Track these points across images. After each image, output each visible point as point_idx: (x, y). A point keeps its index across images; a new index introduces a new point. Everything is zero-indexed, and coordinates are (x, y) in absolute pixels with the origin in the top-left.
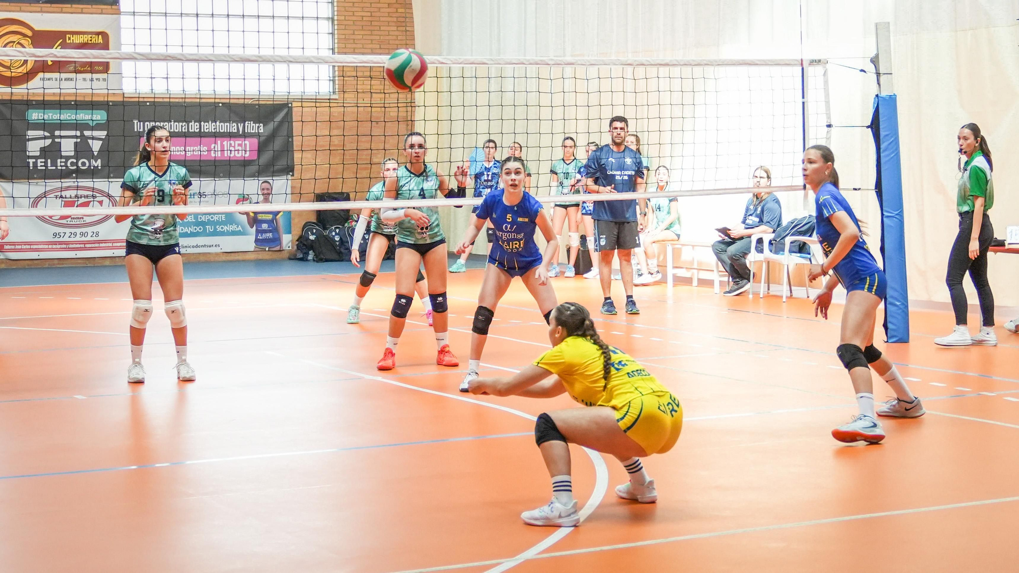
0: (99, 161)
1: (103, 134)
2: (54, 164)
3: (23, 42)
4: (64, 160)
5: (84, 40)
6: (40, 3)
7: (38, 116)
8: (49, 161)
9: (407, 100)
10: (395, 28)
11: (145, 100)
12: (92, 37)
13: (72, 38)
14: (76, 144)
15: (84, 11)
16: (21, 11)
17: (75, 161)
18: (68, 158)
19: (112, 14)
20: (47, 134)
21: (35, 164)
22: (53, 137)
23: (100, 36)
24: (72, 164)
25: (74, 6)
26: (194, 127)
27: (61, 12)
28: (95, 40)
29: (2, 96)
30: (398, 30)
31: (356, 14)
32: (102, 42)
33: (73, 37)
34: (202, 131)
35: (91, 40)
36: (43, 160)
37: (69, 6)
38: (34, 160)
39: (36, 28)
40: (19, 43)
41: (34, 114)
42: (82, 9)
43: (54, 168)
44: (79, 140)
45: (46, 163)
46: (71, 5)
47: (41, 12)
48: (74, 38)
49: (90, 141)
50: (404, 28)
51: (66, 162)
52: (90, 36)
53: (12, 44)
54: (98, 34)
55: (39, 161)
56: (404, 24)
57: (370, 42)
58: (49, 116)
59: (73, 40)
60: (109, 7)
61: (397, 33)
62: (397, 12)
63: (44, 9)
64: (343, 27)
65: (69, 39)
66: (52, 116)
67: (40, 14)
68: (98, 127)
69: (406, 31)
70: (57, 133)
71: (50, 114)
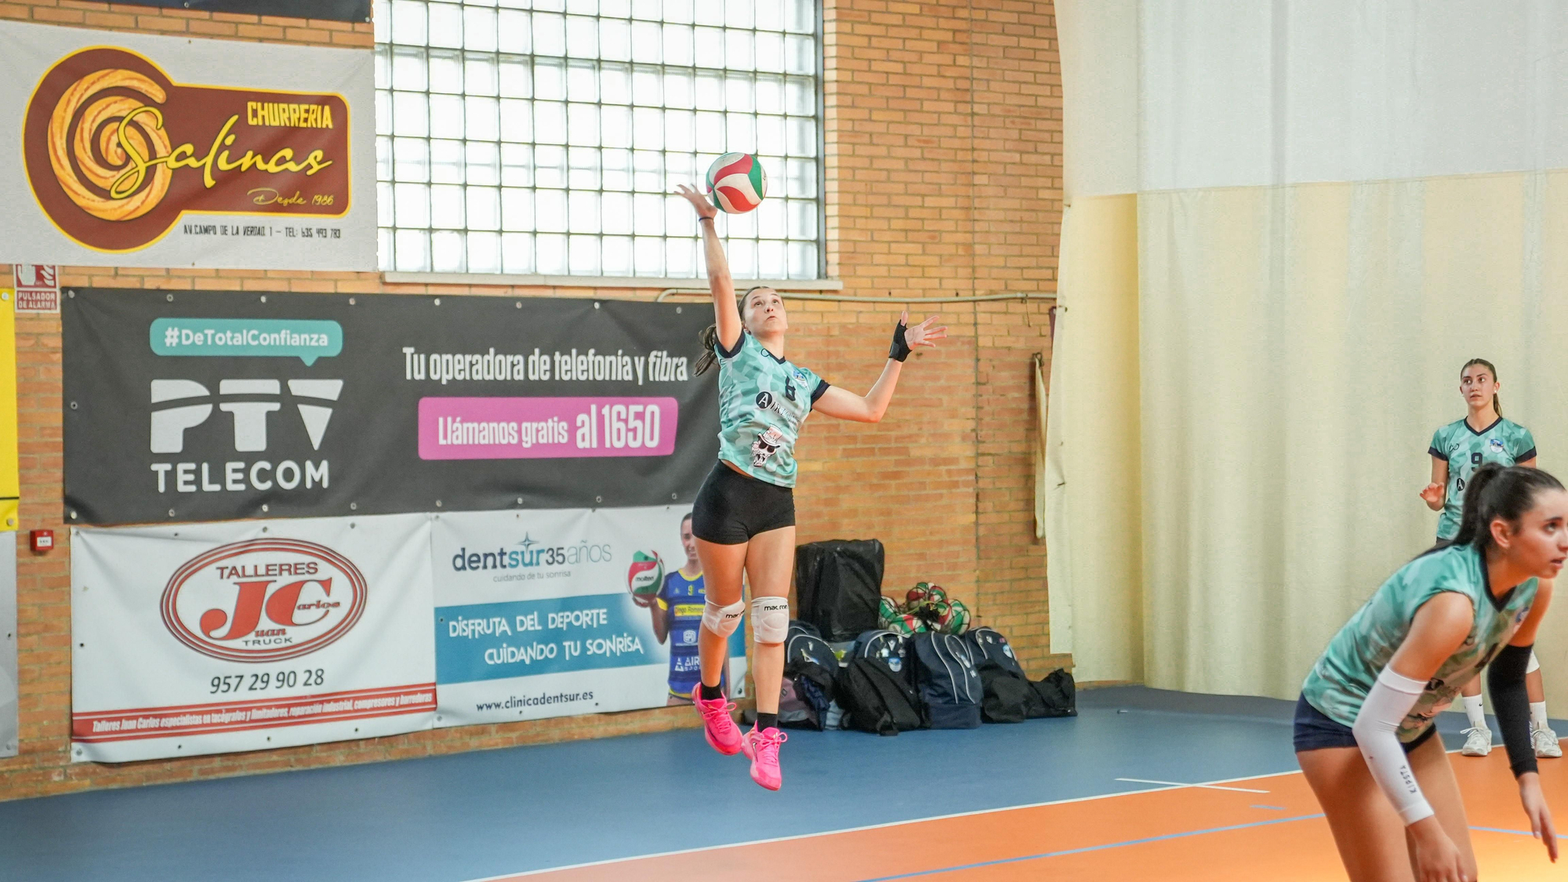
0: (324, 465)
1: (331, 389)
2: (218, 476)
3: (142, 118)
4: (241, 465)
5: (289, 119)
6: (184, 8)
7: (180, 337)
8: (205, 467)
9: (974, 295)
10: (950, 107)
11: (431, 291)
12: (307, 111)
13: (260, 113)
14: (269, 414)
15: (291, 34)
16: (136, 28)
17: (267, 466)
18: (250, 458)
19: (355, 47)
20: (199, 390)
21: (171, 476)
22: (215, 398)
23: (327, 108)
24: (263, 475)
25: (266, 19)
26: (539, 366)
27: (236, 36)
28: (316, 120)
29: (91, 276)
30: (956, 112)
31: (875, 66)
32: (331, 126)
33: (263, 109)
34: (557, 378)
35: (306, 120)
36: (192, 466)
37: (254, 18)
38: (168, 467)
39: (177, 81)
40: (133, 123)
41: (169, 332)
42: (285, 28)
43: (217, 488)
44: (276, 407)
45: (198, 473)
46: (260, 14)
47: (186, 32)
48: (265, 113)
49: (303, 409)
50: (969, 106)
51: (246, 471)
52: (304, 107)
53: (115, 125)
54: (323, 101)
55: (181, 467)
56: (968, 98)
57: (901, 141)
58: (206, 336)
59: (263, 117)
60: (347, 26)
61: (955, 119)
62: (955, 64)
63: (195, 26)
64: (848, 100)
65: (255, 113)
66: (213, 336)
67: (185, 39)
68: (323, 368)
69: (973, 114)
70: (227, 387)
71: (210, 332)
